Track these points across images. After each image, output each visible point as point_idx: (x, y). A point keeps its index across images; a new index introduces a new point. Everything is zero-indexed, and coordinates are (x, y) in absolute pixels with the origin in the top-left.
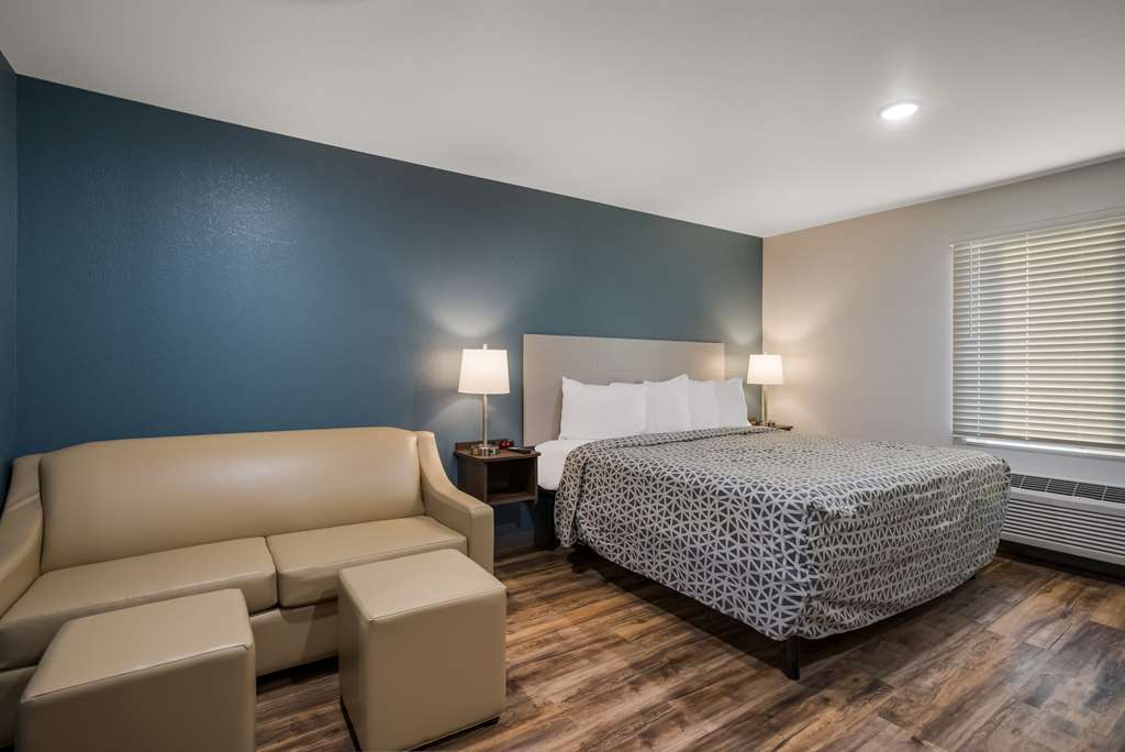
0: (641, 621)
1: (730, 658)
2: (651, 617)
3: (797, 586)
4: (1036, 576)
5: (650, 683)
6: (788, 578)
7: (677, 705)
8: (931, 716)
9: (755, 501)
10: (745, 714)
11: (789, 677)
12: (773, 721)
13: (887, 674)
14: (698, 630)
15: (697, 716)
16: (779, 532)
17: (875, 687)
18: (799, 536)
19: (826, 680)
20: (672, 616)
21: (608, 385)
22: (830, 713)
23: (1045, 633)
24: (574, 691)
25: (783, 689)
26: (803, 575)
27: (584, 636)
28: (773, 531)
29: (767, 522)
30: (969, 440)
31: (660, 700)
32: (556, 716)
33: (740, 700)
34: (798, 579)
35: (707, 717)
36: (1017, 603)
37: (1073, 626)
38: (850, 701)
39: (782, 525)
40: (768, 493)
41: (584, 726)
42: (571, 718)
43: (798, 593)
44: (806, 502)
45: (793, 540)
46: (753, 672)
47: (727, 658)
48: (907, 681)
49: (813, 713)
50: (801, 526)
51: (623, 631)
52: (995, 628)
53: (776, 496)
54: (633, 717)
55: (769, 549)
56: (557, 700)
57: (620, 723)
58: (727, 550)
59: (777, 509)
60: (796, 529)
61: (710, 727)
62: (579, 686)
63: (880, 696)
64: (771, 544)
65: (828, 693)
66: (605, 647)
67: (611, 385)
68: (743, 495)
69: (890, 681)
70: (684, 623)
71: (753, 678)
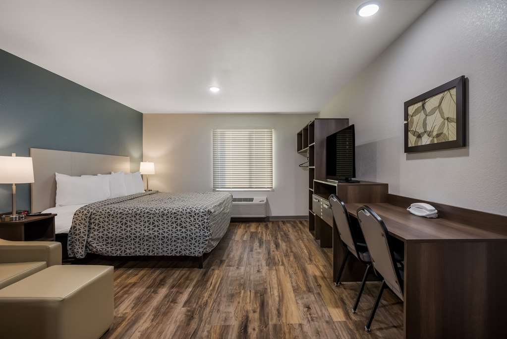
0: (137, 275)
1: (179, 271)
2: (139, 272)
3: (206, 237)
4: (236, 225)
5: (160, 289)
6: (203, 235)
7: (174, 290)
8: (237, 262)
9: (189, 213)
10: (197, 281)
11: (200, 268)
12: (205, 280)
13: (222, 257)
14: (161, 269)
15: (184, 289)
16: (199, 221)
17: (222, 262)
18: (206, 221)
19: (209, 265)
20: (147, 269)
21: (80, 176)
22: (216, 272)
23: (245, 237)
24: (132, 305)
25: (201, 272)
26: (208, 233)
27: (116, 289)
28: (197, 221)
29: (195, 219)
30: (217, 189)
31: (168, 291)
32: (134, 314)
33: (192, 280)
34: (206, 234)
35: (186, 288)
36: (237, 232)
37: (249, 233)
38: (219, 267)
39: (200, 219)
40: (194, 210)
41: (148, 311)
42: (140, 312)
43: (206, 239)
44: (207, 210)
45: (204, 222)
46: (189, 272)
47: (178, 272)
48: (227, 257)
49: (213, 273)
50: (206, 217)
51: (133, 280)
52: (236, 239)
53: (197, 210)
54: (163, 299)
55: (196, 228)
56: (128, 310)
57: (161, 303)
58: (179, 233)
59: (198, 214)
60: (205, 219)
61: (190, 289)
62: (134, 302)
63: (224, 263)
64: (197, 226)
65: (212, 268)
66: (130, 288)
67: (82, 176)
68: (184, 212)
69: (224, 258)
70: (153, 269)
71: (190, 273)
